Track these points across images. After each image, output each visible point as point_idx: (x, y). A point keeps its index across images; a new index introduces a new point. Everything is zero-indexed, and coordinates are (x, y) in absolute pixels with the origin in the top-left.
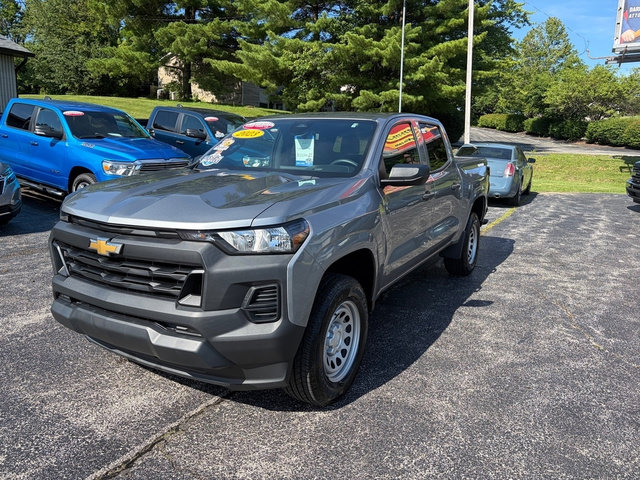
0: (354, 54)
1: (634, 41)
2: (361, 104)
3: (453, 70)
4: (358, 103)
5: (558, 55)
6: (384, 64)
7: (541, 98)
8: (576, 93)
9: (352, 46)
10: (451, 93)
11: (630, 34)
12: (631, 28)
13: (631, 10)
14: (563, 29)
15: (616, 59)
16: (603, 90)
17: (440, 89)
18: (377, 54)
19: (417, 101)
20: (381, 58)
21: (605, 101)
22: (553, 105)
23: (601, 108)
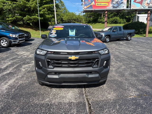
0: (23, 5)
1: (86, 9)
2: (26, 19)
3: (49, 12)
4: (25, 19)
5: (64, 9)
6: (32, 9)
7: (62, 19)
8: (69, 18)
9: (22, 3)
10: (49, 17)
11: (86, 7)
12: (86, 6)
13: (85, 2)
14: (64, 4)
15: (83, 12)
16: (74, 18)
17: (46, 16)
18: (30, 6)
19: (42, 19)
20: (31, 7)
21: (75, 20)
22: (65, 21)
23: (74, 21)
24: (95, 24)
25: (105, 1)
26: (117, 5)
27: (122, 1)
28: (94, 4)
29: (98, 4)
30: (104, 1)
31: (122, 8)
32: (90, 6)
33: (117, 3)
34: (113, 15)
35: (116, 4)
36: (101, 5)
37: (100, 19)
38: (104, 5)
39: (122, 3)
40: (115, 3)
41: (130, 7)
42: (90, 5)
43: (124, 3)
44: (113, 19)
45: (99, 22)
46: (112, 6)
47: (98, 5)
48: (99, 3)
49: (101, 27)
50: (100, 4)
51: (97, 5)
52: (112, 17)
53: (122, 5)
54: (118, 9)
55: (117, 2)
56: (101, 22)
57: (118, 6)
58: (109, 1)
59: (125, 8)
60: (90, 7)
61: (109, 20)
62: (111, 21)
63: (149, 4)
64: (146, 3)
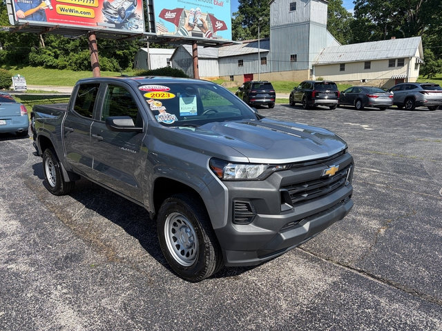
1: (25, 19)
11: (22, 13)
12: (21, 9)
24: (20, 70)
25: (85, 4)
26: (121, 19)
27: (133, 11)
28: (51, 8)
29: (62, 9)
30: (81, 3)
31: (134, 31)
32: (37, 12)
33: (120, 15)
34: (78, 45)
35: (117, 16)
36: (73, 14)
37: (37, 53)
38: (83, 15)
39: (133, 15)
40: (115, 14)
41: (154, 30)
42: (38, 8)
43: (137, 17)
44: (81, 56)
45: (35, 65)
46: (107, 20)
47: (65, 13)
48: (67, 7)
49: (48, 81)
50: (72, 11)
51: (59, 12)
52: (75, 50)
53: (132, 20)
54: (124, 30)
55: (119, 12)
56: (41, 64)
57: (124, 22)
58: (96, 4)
59: (141, 30)
60: (38, 16)
61: (70, 59)
62: (75, 63)
63: (192, 27)
64: (187, 23)
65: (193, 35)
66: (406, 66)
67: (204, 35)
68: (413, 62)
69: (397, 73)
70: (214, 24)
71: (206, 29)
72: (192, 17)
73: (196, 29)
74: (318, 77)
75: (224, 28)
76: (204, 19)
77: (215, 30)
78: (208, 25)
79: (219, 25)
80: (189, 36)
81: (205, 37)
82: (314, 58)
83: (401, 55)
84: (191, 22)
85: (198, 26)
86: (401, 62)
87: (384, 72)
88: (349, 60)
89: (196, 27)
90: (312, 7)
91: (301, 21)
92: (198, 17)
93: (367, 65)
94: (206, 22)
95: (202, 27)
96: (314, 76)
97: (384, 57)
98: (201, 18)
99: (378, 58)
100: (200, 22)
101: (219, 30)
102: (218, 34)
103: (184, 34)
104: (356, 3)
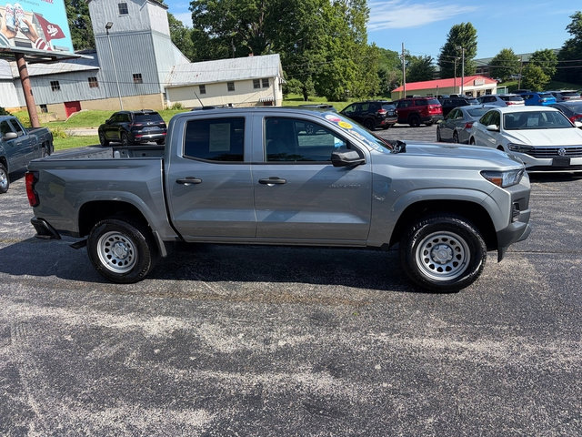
63: (14, 32)
64: (4, 26)
65: (17, 44)
66: (271, 87)
67: (34, 45)
68: (277, 82)
69: (264, 95)
70: (45, 30)
71: (35, 36)
72: (10, 17)
73: (20, 35)
74: (174, 103)
75: (60, 35)
76: (30, 21)
77: (49, 37)
78: (37, 30)
79: (53, 31)
80: (11, 45)
81: (35, 48)
82: (165, 78)
83: (264, 75)
84: (11, 24)
85: (23, 32)
86: (266, 82)
87: (250, 95)
88: (209, 80)
89: (19, 32)
90: (150, 12)
91: (138, 29)
92: (20, 18)
93: (231, 86)
94: (33, 25)
95: (28, 32)
96: (168, 101)
97: (247, 77)
98: (24, 19)
99: (241, 77)
100: (23, 25)
101: (53, 38)
102: (52, 43)
103: (4, 44)
104: (192, 10)
